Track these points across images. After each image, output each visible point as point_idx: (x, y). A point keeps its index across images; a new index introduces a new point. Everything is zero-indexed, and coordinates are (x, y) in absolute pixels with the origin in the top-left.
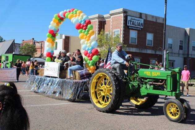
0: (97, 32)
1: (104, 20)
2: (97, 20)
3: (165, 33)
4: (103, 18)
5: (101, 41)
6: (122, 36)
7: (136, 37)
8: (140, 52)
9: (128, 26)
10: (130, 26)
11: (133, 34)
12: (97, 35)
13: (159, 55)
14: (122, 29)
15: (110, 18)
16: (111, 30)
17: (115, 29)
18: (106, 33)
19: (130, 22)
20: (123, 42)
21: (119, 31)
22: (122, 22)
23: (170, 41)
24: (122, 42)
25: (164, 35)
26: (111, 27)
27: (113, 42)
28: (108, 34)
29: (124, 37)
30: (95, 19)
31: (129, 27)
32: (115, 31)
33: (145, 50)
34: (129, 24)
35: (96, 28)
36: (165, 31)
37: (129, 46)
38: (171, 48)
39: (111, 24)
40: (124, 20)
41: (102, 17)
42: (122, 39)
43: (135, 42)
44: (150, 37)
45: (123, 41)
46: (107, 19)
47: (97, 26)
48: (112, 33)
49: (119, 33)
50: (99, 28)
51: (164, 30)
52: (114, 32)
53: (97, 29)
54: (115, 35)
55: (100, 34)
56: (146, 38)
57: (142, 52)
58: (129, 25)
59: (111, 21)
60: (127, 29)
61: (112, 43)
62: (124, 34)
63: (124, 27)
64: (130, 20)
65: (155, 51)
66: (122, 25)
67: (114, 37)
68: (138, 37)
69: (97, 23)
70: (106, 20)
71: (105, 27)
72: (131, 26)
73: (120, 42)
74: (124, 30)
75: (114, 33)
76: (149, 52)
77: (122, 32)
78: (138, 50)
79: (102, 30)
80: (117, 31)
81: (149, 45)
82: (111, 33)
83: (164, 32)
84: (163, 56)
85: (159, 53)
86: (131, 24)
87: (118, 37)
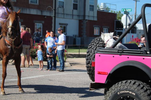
13: (47, 16)
33: (28, 10)
38: (63, 7)
65: (42, 11)
76: (34, 12)
84: (53, 18)
85: (46, 14)
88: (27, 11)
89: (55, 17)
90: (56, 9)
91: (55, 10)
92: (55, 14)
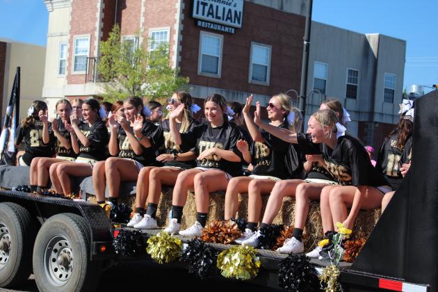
0: (97, 34)
3: (308, 46)
5: (110, 62)
6: (175, 48)
7: (220, 56)
9: (196, 20)
10: (202, 21)
11: (211, 45)
12: (96, 43)
14: (177, 27)
16: (142, 30)
17: (154, 26)
18: (127, 36)
19: (201, 7)
20: (179, 68)
21: (166, 33)
22: (178, 6)
23: (319, 71)
24: (174, 66)
25: (304, 53)
26: (142, 20)
27: (148, 69)
28: (130, 42)
29: (181, 54)
31: (199, 23)
32: (153, 34)
34: (197, 13)
35: (94, 20)
36: (308, 40)
37: (198, 81)
38: (323, 92)
39: (143, 9)
40: (184, 1)
42: (174, 59)
43: (215, 71)
44: (260, 55)
45: (180, 64)
47: (98, 15)
48: (146, 39)
49: (168, 40)
50: (103, 20)
51: (305, 37)
52: (150, 35)
53: (98, 24)
54: (155, 46)
55: (110, 39)
56: (247, 58)
58: (200, 16)
60: (191, 28)
61: (143, 70)
62: (181, 43)
63: (183, 22)
64: (201, 0)
66: (177, 16)
67: (150, 50)
68: (224, 55)
69: (99, 5)
71: (124, 19)
72: (205, 21)
73: (170, 69)
74: (182, 33)
75: (153, 38)
77: (176, 37)
79: (116, 27)
80: (162, 33)
81: (256, 79)
82: (141, 39)
83: (305, 43)
86: (203, 14)
87: (163, 52)
90: (307, 96)
91: (304, 98)
92: (304, 108)
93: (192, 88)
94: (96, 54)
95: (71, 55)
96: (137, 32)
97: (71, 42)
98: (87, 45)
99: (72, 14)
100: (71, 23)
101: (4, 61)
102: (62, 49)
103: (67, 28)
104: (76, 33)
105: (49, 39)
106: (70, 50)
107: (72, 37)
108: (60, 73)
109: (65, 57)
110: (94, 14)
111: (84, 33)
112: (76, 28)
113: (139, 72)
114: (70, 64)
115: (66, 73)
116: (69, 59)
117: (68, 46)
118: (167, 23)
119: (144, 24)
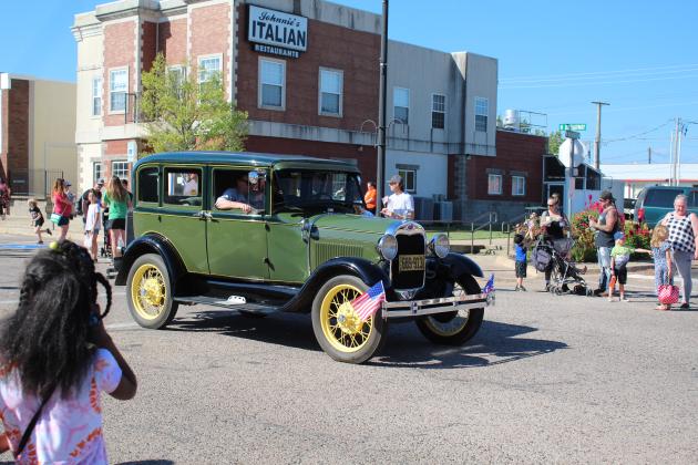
0: (136, 65)
1: (162, 20)
2: (135, 19)
3: (385, 68)
4: (158, 10)
5: (153, 98)
6: (229, 78)
7: (283, 85)
8: (298, 137)
9: (253, 44)
10: (259, 44)
11: (272, 73)
12: (136, 76)
13: (364, 146)
14: (230, 53)
15: (185, 11)
16: (190, 58)
17: (203, 52)
18: (172, 67)
19: (258, 27)
20: (236, 102)
21: (218, 60)
22: (231, 27)
23: (399, 98)
24: (230, 99)
25: (381, 76)
26: (189, 46)
27: (199, 104)
28: (176, 73)
29: (238, 84)
30: (126, 15)
31: (257, 47)
32: (203, 62)
33: (315, 131)
34: (254, 35)
35: (132, 48)
36: (385, 62)
37: (258, 115)
38: (406, 122)
39: (189, 34)
40: (237, 21)
41: (155, 7)
42: (229, 91)
43: (277, 102)
44: (330, 82)
45: (237, 96)
46: (173, 14)
47: (136, 42)
48: (194, 69)
49: (221, 68)
50: (142, 49)
51: (381, 58)
52: (199, 63)
53: (137, 54)
54: (206, 76)
55: (153, 70)
56: (315, 87)
57: (303, 138)
58: (257, 39)
59: (189, 22)
60: (248, 52)
61: (193, 106)
62: (237, 72)
63: (237, 47)
64: (257, 20)
65: (351, 134)
66: (230, 40)
67: (199, 81)
68: (288, 84)
69: (137, 31)
70: (170, 19)
71: (168, 46)
72: (264, 45)
73: (225, 103)
74: (238, 59)
75: (203, 68)
76: (330, 136)
77: (230, 65)
78: (290, 129)
79: (159, 56)
80: (213, 61)
81: (327, 111)
82: (189, 69)
83: (382, 64)
84: (379, 149)
85: (362, 140)
86: (261, 36)
87: (216, 82)
88: (313, 135)
89: (383, 147)
90: (387, 126)
91: (384, 129)
92: (384, 141)
93: (251, 124)
94: (136, 89)
95: (106, 92)
96: (184, 61)
97: (105, 76)
98: (125, 79)
99: (105, 42)
100: (105, 53)
101: (28, 103)
102: (96, 85)
103: (100, 60)
104: (111, 65)
105: (79, 74)
106: (105, 86)
107: (106, 71)
108: (95, 113)
109: (100, 95)
110: (131, 41)
111: (121, 64)
112: (111, 60)
113: (188, 109)
114: (106, 102)
115: (102, 113)
116: (105, 96)
117: (103, 81)
118: (219, 50)
119: (191, 51)
